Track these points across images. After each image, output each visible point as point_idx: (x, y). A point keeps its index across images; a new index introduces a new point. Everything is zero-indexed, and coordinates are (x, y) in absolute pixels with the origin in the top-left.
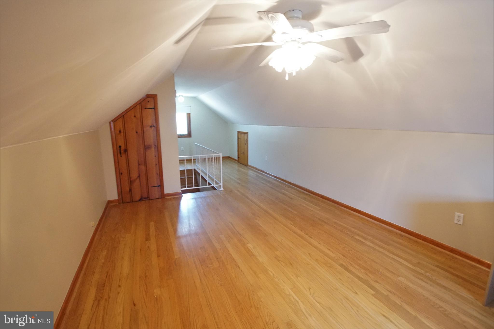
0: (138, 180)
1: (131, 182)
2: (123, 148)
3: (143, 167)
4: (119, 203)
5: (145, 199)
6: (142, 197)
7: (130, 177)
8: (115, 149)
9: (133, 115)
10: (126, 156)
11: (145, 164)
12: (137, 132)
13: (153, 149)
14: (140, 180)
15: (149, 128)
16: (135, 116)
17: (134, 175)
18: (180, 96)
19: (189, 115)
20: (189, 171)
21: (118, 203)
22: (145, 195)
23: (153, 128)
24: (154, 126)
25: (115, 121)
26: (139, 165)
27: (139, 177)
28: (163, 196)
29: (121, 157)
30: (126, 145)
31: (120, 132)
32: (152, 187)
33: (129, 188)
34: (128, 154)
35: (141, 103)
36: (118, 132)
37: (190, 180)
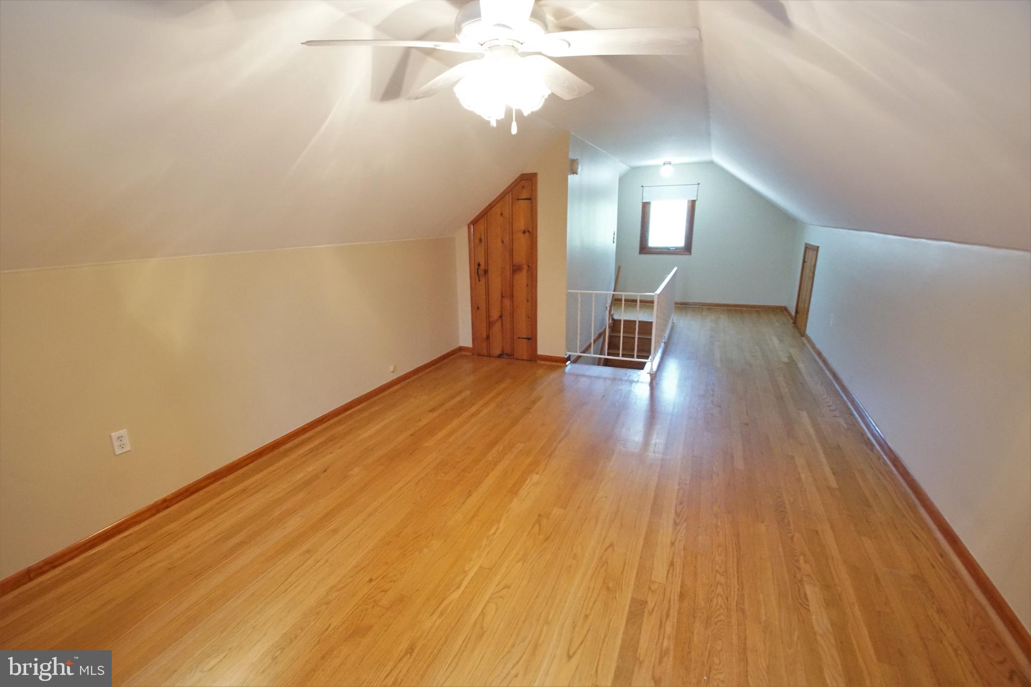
0: (500, 322)
1: (490, 324)
2: (482, 267)
3: (507, 302)
4: (473, 354)
5: (506, 357)
6: (503, 351)
7: (488, 316)
8: (473, 268)
9: (500, 213)
10: (485, 280)
11: (512, 297)
12: (503, 242)
13: (524, 272)
14: (502, 320)
15: (521, 235)
16: (502, 214)
17: (495, 314)
18: (664, 164)
19: (693, 204)
20: (630, 324)
21: (471, 354)
22: (508, 350)
23: (527, 234)
24: (529, 231)
25: (474, 222)
26: (502, 297)
27: (501, 317)
28: (534, 358)
29: (479, 281)
30: (487, 263)
31: (481, 240)
32: (519, 338)
33: (487, 333)
34: (488, 279)
35: (511, 190)
36: (478, 241)
37: (629, 342)
